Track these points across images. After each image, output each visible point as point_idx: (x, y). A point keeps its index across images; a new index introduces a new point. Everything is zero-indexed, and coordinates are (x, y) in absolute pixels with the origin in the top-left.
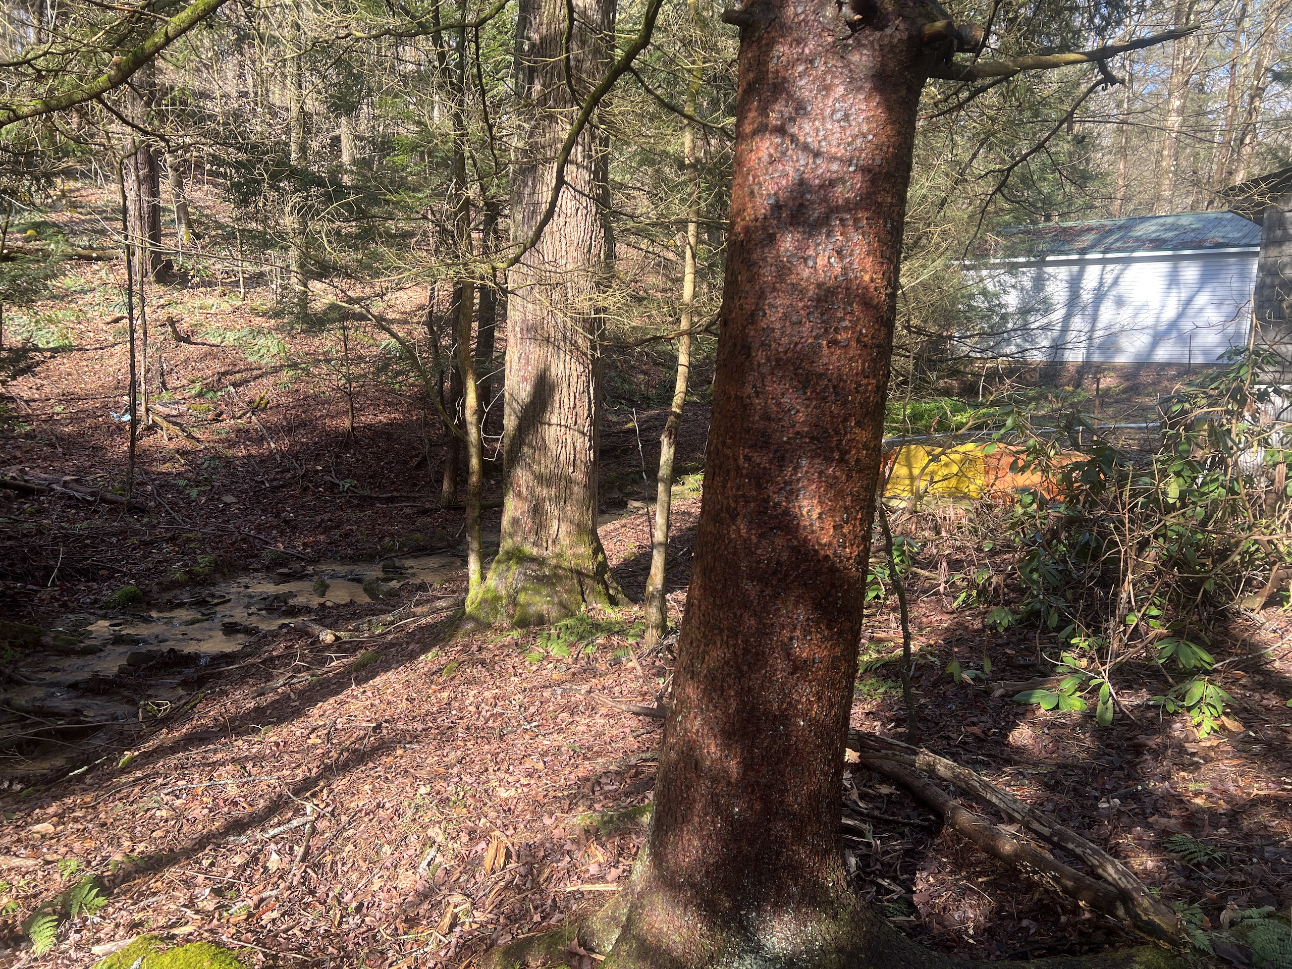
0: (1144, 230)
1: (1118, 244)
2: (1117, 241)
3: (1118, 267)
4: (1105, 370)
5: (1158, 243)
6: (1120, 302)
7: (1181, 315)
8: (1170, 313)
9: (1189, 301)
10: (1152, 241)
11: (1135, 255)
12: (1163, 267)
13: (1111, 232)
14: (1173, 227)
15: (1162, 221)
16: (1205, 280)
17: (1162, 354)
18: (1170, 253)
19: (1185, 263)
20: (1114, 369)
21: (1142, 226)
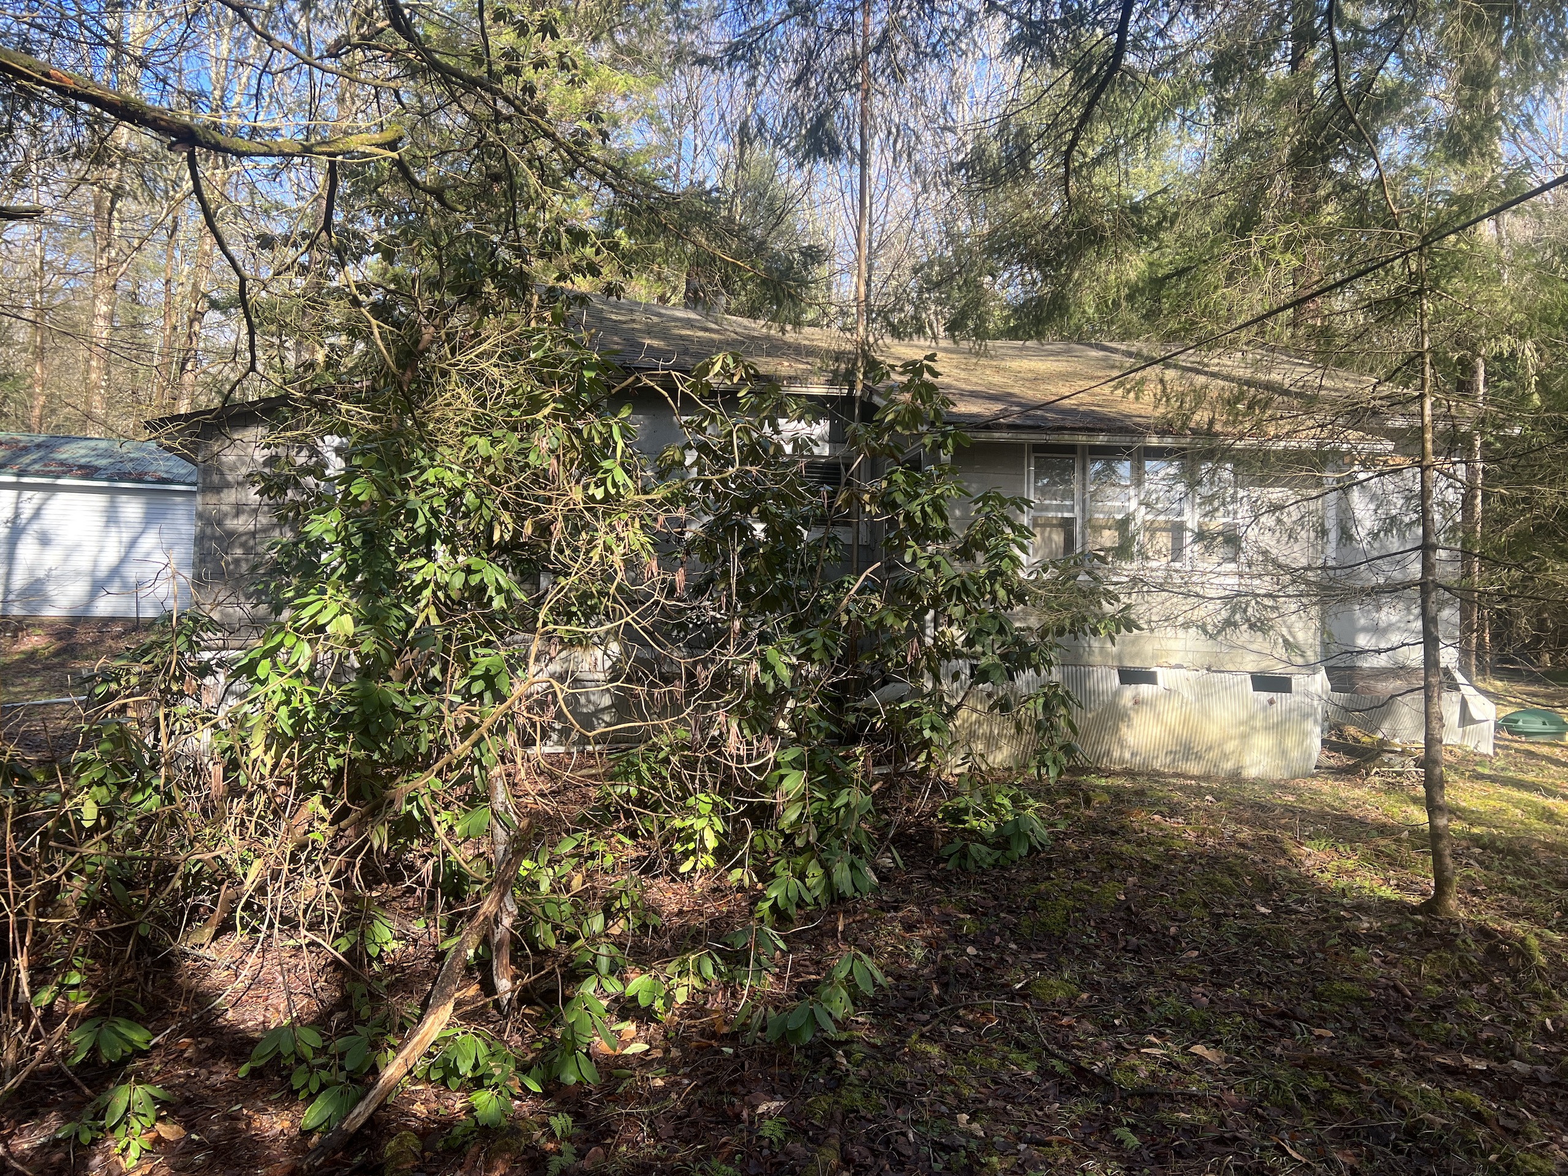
0: (69, 452)
1: (37, 467)
2: (35, 462)
3: (38, 496)
4: (28, 626)
5: (88, 471)
6: (44, 540)
7: (123, 560)
8: (110, 557)
9: (133, 543)
10: (81, 467)
11: (60, 482)
12: (99, 501)
13: (26, 450)
14: (107, 454)
15: (92, 444)
16: (150, 519)
17: (104, 607)
18: (105, 484)
19: (124, 498)
20: (41, 625)
21: (67, 447)
